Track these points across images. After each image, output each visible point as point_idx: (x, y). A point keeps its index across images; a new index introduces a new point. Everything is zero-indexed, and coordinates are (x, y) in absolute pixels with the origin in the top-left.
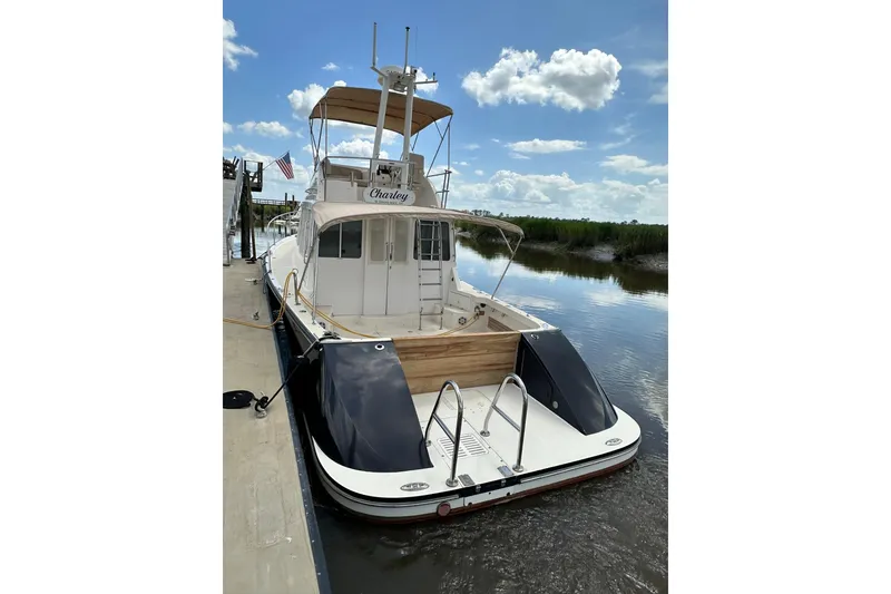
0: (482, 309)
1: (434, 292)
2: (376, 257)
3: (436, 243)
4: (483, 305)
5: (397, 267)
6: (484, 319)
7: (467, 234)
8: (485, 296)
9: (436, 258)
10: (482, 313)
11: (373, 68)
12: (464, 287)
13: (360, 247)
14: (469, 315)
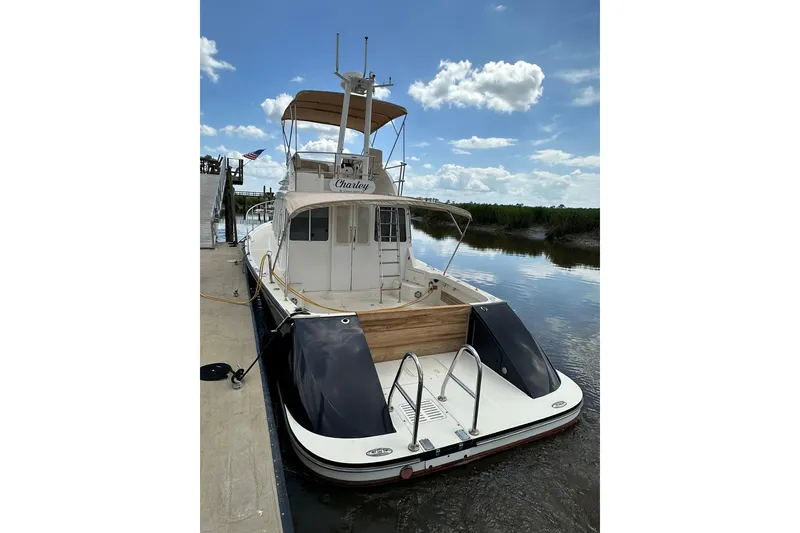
0: (435, 284)
1: (392, 269)
2: (341, 240)
3: (394, 226)
4: (436, 281)
5: (360, 249)
6: (437, 293)
7: (420, 219)
8: (438, 272)
9: (394, 240)
10: (435, 288)
11: (337, 73)
12: (419, 265)
13: (327, 231)
14: (424, 288)
